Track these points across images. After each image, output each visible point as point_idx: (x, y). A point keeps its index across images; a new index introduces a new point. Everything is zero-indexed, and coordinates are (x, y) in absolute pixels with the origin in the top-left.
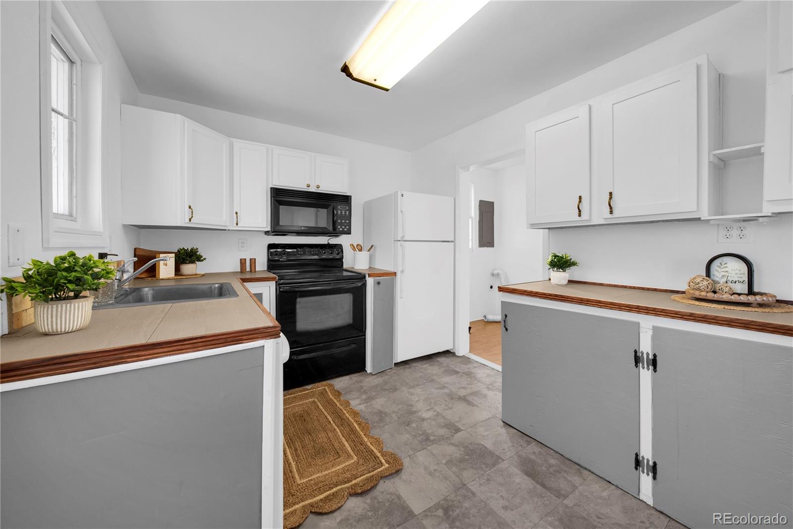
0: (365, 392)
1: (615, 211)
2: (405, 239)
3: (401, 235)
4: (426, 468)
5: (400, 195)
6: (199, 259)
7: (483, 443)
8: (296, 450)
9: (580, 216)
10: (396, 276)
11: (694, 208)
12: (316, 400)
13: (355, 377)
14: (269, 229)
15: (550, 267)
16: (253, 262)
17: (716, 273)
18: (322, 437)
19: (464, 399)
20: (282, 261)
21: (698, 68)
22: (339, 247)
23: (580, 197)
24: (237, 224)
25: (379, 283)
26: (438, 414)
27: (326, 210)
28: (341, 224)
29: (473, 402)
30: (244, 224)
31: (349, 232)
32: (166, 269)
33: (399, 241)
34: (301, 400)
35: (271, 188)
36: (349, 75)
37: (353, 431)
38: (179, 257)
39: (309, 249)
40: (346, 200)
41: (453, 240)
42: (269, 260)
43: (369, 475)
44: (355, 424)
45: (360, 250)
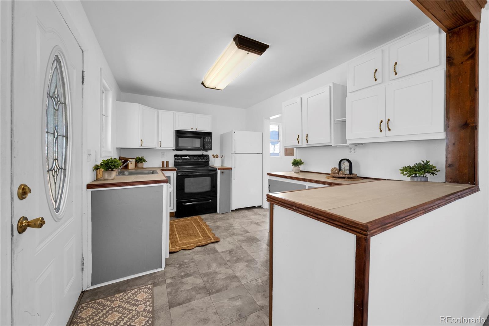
0: (214, 220)
1: (308, 142)
2: (236, 152)
3: (234, 151)
4: (228, 242)
5: (233, 132)
6: (144, 161)
7: (256, 236)
8: (180, 235)
9: (299, 143)
10: (231, 169)
11: (329, 141)
12: (192, 221)
13: (211, 215)
14: (174, 148)
15: (292, 165)
16: (167, 163)
17: (342, 167)
18: (191, 232)
19: (257, 224)
20: (181, 162)
21: (330, 87)
22: (207, 156)
23: (298, 135)
24: (160, 146)
25: (223, 173)
26: (242, 228)
27: (200, 139)
28: (207, 146)
29: (260, 224)
30: (164, 146)
31: (211, 149)
32: (132, 165)
33: (233, 153)
34: (186, 221)
35: (175, 130)
36: (204, 86)
37: (204, 230)
38: (136, 160)
39: (193, 157)
40: (209, 134)
41: (262, 153)
42: (174, 162)
43: (206, 242)
44: (206, 229)
45: (217, 158)
